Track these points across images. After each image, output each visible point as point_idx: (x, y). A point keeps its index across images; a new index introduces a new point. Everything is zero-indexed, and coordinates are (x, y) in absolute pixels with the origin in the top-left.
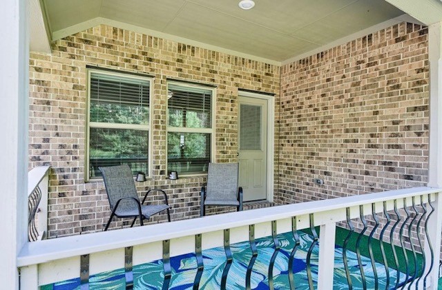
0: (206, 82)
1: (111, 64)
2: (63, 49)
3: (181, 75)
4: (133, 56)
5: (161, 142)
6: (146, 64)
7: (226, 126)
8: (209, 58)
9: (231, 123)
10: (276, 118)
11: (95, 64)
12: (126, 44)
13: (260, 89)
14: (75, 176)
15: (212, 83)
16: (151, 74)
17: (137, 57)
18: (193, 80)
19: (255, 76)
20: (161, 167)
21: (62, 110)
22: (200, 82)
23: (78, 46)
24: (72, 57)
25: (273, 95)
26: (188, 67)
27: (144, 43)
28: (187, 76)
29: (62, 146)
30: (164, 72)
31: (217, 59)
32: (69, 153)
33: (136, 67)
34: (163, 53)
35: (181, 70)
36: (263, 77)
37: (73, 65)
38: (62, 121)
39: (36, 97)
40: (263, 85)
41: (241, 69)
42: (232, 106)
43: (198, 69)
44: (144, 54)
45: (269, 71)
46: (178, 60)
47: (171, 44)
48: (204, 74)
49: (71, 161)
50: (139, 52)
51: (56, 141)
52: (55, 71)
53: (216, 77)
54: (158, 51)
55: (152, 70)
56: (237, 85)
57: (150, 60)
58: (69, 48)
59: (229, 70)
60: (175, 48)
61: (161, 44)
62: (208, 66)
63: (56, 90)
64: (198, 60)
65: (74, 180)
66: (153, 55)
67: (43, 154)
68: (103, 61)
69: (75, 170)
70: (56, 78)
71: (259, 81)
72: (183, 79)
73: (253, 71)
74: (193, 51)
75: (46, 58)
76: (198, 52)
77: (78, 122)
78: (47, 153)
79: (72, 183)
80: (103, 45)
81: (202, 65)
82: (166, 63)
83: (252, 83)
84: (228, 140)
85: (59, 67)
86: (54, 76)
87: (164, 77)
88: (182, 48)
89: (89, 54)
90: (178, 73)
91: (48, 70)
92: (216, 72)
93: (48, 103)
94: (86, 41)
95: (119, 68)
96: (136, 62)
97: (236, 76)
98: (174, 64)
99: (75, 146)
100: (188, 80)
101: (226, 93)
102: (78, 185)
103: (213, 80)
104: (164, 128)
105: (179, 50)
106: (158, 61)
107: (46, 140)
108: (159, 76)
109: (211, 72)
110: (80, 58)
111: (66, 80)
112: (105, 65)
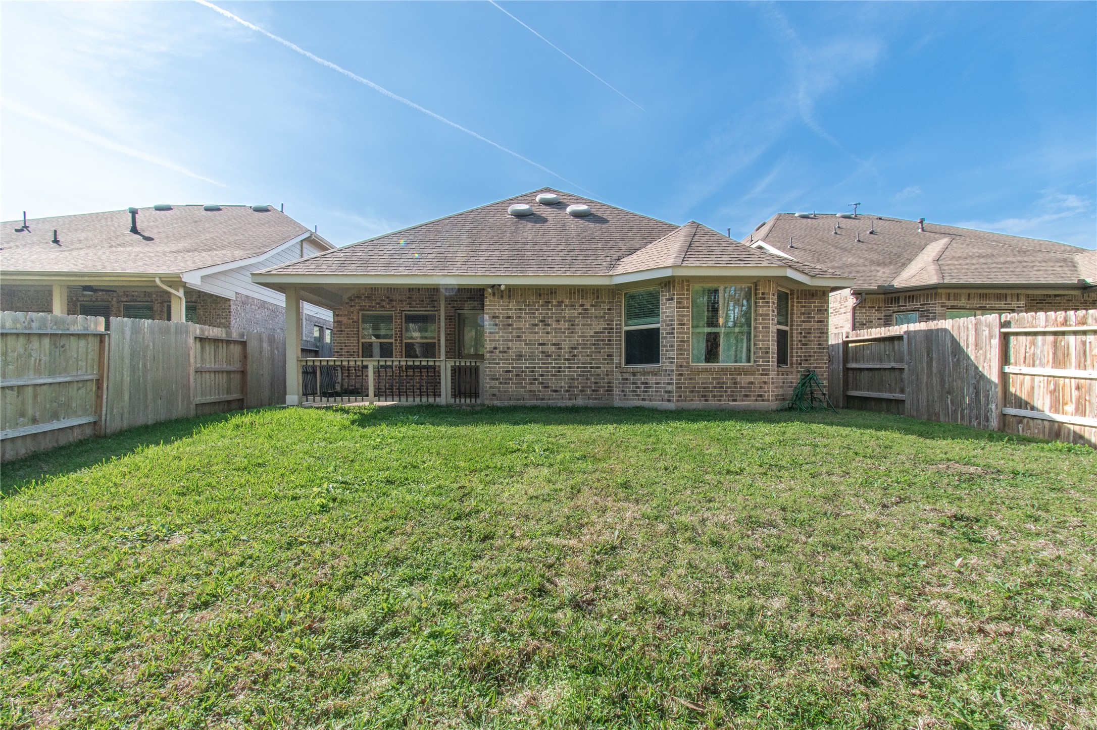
0: (429, 309)
1: (370, 306)
2: (348, 303)
3: (410, 307)
4: (382, 300)
5: (399, 349)
6: (389, 303)
8: (431, 292)
9: (450, 335)
11: (362, 308)
13: (475, 307)
16: (392, 309)
17: (384, 300)
18: (419, 309)
19: (470, 298)
21: (348, 334)
22: (424, 309)
23: (354, 300)
24: (351, 306)
26: (415, 301)
27: (387, 292)
28: (415, 307)
29: (347, 352)
30: (399, 307)
31: (437, 292)
32: (351, 355)
33: (383, 306)
34: (399, 295)
35: (410, 304)
36: (478, 298)
37: (352, 311)
38: (348, 339)
39: (336, 330)
40: (478, 304)
41: (457, 295)
42: (450, 322)
43: (423, 301)
44: (388, 298)
46: (409, 298)
47: (404, 288)
48: (427, 304)
50: (385, 297)
51: (346, 349)
52: (345, 315)
53: (436, 304)
54: (396, 294)
55: (393, 307)
56: (453, 307)
57: (391, 300)
58: (350, 302)
59: (446, 298)
60: (406, 290)
62: (430, 298)
63: (344, 324)
64: (423, 295)
66: (393, 298)
68: (365, 306)
70: (344, 319)
71: (475, 301)
72: (412, 309)
73: (468, 295)
74: (419, 290)
75: (341, 309)
76: (422, 290)
77: (354, 339)
78: (341, 355)
80: (366, 297)
81: (426, 298)
82: (401, 301)
83: (468, 304)
84: (446, 346)
85: (346, 313)
86: (344, 317)
87: (400, 309)
89: (359, 303)
90: (408, 305)
91: (341, 315)
93: (342, 331)
94: (358, 297)
95: (374, 308)
96: (384, 303)
97: (452, 301)
98: (406, 301)
99: (354, 352)
100: (416, 309)
104: (401, 340)
105: (409, 291)
106: (396, 301)
107: (341, 349)
108: (396, 310)
109: (432, 301)
110: (355, 306)
111: (349, 319)
112: (367, 308)
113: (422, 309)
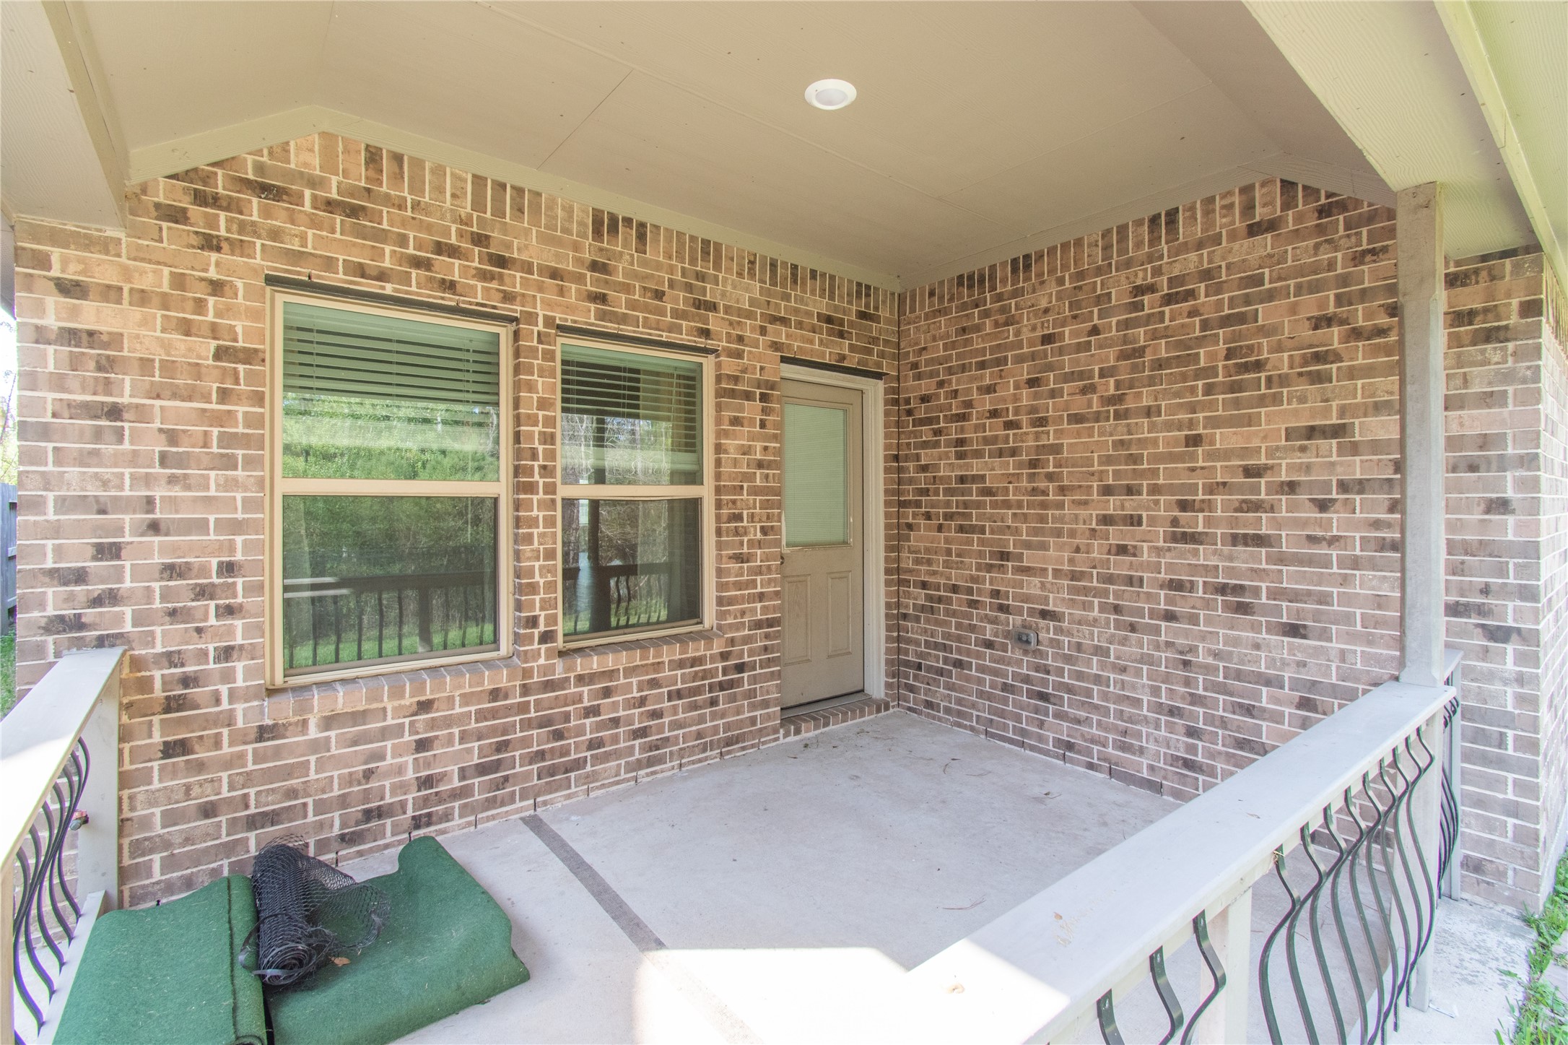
0: (684, 338)
1: (361, 271)
2: (175, 215)
3: (602, 316)
4: (440, 248)
5: (540, 535)
6: (484, 276)
7: (747, 477)
8: (693, 261)
9: (760, 465)
10: (887, 447)
11: (301, 272)
12: (416, 206)
13: (843, 358)
14: (228, 677)
15: (701, 342)
16: (505, 309)
17: (453, 252)
18: (642, 332)
19: (829, 320)
20: (542, 621)
21: (172, 437)
22: (665, 336)
23: (231, 205)
24: (210, 243)
25: (878, 376)
26: (627, 289)
27: (478, 205)
28: (623, 319)
29: (171, 571)
30: (548, 304)
31: (717, 266)
32: (203, 592)
33: (451, 286)
34: (543, 238)
35: (602, 298)
36: (851, 324)
37: (212, 274)
38: (172, 480)
39: (63, 389)
40: (852, 348)
41: (786, 297)
42: (764, 411)
43: (659, 295)
44: (480, 240)
45: (867, 306)
46: (594, 266)
47: (569, 210)
48: (677, 314)
49: (212, 621)
50: (461, 234)
51: (157, 550)
52: (142, 297)
53: (714, 322)
54: (527, 232)
55: (508, 297)
56: (776, 346)
57: (501, 262)
58: (195, 211)
59: (753, 302)
60: (582, 224)
61: (535, 209)
62: (689, 288)
63: (146, 364)
64: (658, 266)
65: (224, 690)
66: (509, 246)
67: (97, 601)
68: (329, 264)
69: (226, 653)
70: (145, 322)
71: (841, 335)
72: (611, 327)
73: (820, 305)
74: (641, 237)
75: (106, 246)
76: (656, 241)
77: (235, 480)
78: (112, 597)
79: (218, 702)
80: (330, 205)
81: (672, 284)
82: (555, 274)
83: (821, 341)
84: (752, 518)
85: (157, 279)
86: (137, 313)
87: (549, 321)
88: (605, 225)
89: (275, 234)
90: (592, 306)
91: (111, 293)
92: (713, 307)
93: (115, 412)
94: (264, 189)
95: (389, 289)
96: (455, 269)
97: (775, 319)
98: (580, 279)
99: (229, 569)
100: (628, 330)
101: (744, 371)
102: (240, 707)
103: (706, 333)
104: (550, 489)
105: (597, 233)
106: (527, 268)
107: (109, 551)
108: (531, 318)
109: (698, 304)
110: (240, 247)
111: (186, 328)
112: (339, 278)
113: (655, 335)
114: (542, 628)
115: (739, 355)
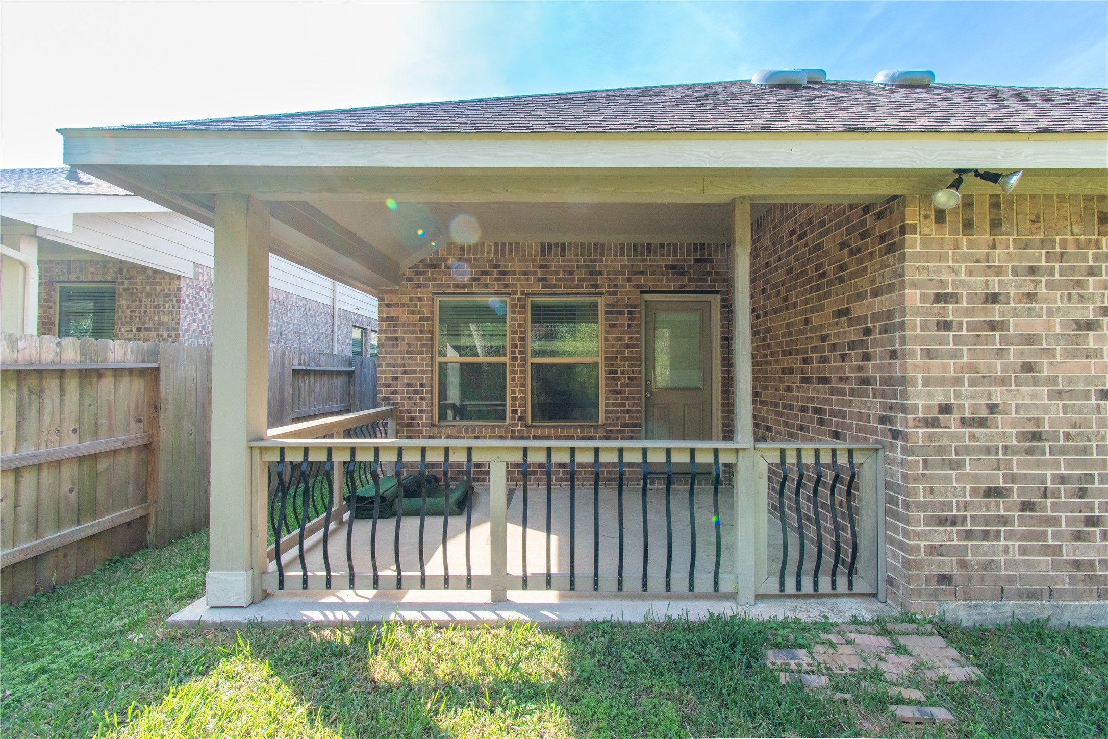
0: (585, 290)
1: (458, 286)
2: (410, 279)
3: (544, 287)
4: (483, 273)
5: (519, 378)
6: (497, 280)
7: (618, 352)
8: (589, 254)
9: (628, 346)
10: (722, 332)
11: (441, 290)
12: (475, 259)
13: (684, 286)
14: (421, 419)
15: (593, 290)
16: (505, 291)
17: (486, 273)
18: (563, 290)
19: (673, 267)
20: (519, 412)
21: (409, 345)
22: (574, 291)
23: (424, 273)
24: (419, 286)
25: (717, 293)
26: (556, 273)
27: (496, 254)
28: (555, 286)
29: (409, 385)
30: (521, 286)
31: (602, 254)
32: (416, 392)
33: (486, 286)
34: (520, 260)
35: (545, 279)
36: (690, 267)
37: (419, 295)
38: (409, 358)
39: (386, 333)
40: (690, 280)
41: (645, 261)
42: (630, 319)
43: (571, 273)
44: (496, 266)
45: (703, 255)
46: (542, 267)
47: (531, 246)
48: (580, 280)
49: (418, 401)
50: (490, 266)
51: (406, 379)
52: (403, 305)
53: (600, 280)
54: (514, 259)
55: (506, 286)
56: (637, 286)
57: (504, 273)
58: (415, 277)
59: (622, 267)
60: (536, 251)
61: (517, 249)
62: (587, 267)
63: (403, 324)
64: (572, 260)
65: (420, 422)
66: (507, 267)
67: (392, 393)
68: (449, 286)
69: (421, 411)
70: (403, 313)
71: (682, 274)
72: (549, 291)
73: (670, 261)
74: (563, 250)
75: (395, 292)
76: (570, 249)
77: (423, 358)
78: (395, 392)
79: (419, 426)
80: (449, 266)
81: (578, 267)
82: (525, 273)
83: (667, 280)
84: (623, 372)
85: (406, 299)
86: (401, 310)
87: (522, 293)
88: (546, 248)
89: (435, 279)
90: (540, 283)
91: (396, 305)
92: (600, 273)
93: (397, 339)
94: (432, 266)
95: (466, 291)
96: (487, 279)
97: (635, 273)
98: (535, 273)
99: (422, 385)
100: (556, 291)
101: (618, 301)
102: (425, 429)
103: (596, 286)
104: (524, 359)
105: (543, 253)
106: (514, 273)
107: (395, 379)
108: (515, 292)
109: (592, 274)
110: (426, 286)
111: (412, 313)
112: (451, 290)
113: (569, 291)
114: (519, 415)
115: (615, 293)
